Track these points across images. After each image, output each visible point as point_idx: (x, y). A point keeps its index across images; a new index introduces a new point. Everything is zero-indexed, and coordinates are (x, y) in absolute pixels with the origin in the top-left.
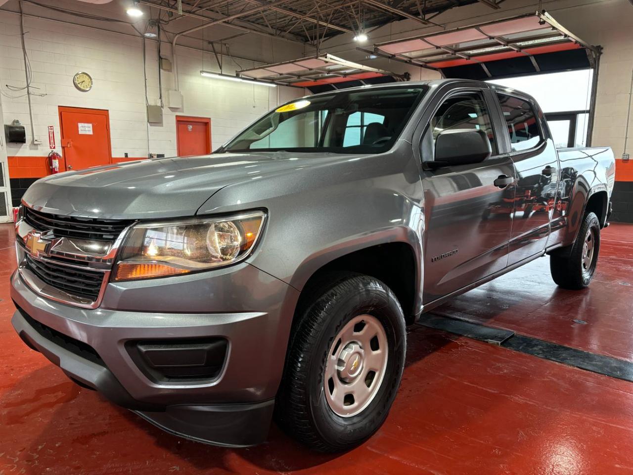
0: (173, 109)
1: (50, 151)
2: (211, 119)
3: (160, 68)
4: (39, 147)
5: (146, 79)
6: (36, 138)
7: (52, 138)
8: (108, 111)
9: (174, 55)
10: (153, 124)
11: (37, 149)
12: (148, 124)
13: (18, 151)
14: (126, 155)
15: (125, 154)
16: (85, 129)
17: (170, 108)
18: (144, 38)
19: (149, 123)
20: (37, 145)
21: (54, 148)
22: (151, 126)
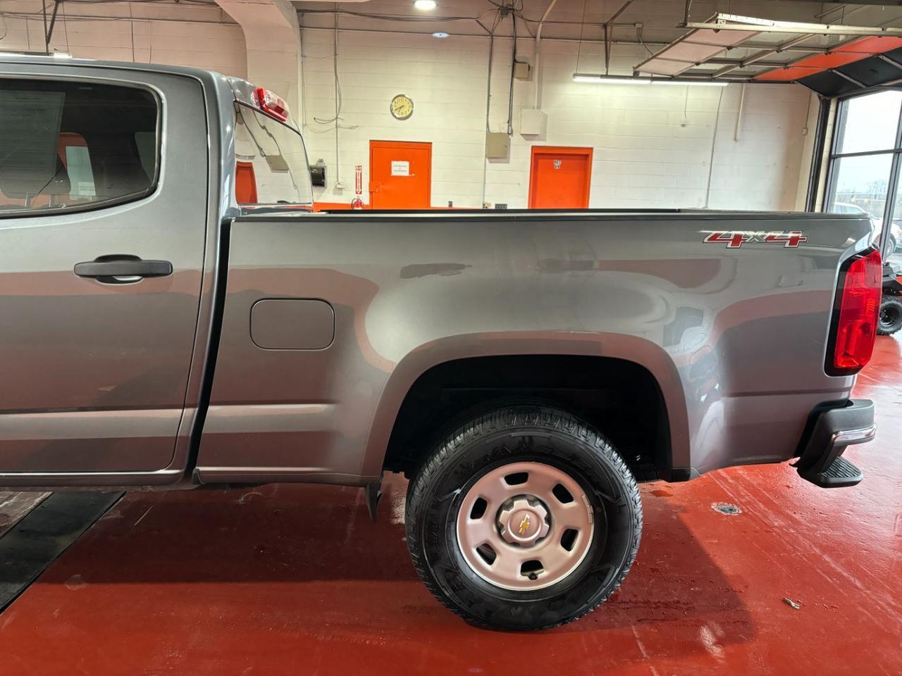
0: (528, 137)
1: (355, 196)
2: (594, 150)
3: (513, 76)
4: (344, 191)
5: (489, 96)
6: (340, 180)
7: (359, 181)
8: (431, 143)
9: (537, 55)
10: (493, 160)
11: (341, 194)
12: (487, 160)
13: (321, 195)
14: (451, 204)
15: (450, 202)
16: (400, 168)
17: (522, 135)
18: (492, 36)
19: (489, 158)
20: (341, 189)
21: (361, 193)
22: (490, 162)
